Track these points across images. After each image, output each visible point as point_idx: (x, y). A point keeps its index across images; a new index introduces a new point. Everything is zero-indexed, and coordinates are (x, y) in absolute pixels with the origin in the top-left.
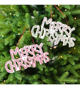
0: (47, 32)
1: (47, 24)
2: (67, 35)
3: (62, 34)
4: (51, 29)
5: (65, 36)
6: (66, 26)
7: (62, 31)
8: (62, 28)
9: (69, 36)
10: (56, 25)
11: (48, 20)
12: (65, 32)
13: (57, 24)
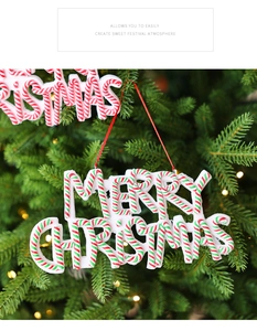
0: (98, 231)
1: (85, 198)
2: (188, 213)
3: (163, 218)
4: (113, 213)
5: (178, 219)
6: (167, 176)
7: (157, 204)
8: (153, 192)
9: (198, 216)
10: (124, 189)
11: (84, 179)
12: (173, 202)
13: (129, 184)
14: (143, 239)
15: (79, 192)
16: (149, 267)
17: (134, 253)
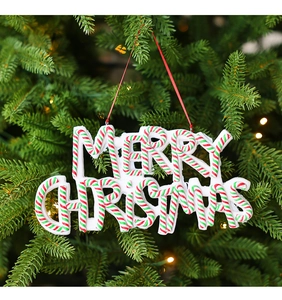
5: (194, 182)
6: (184, 136)
7: (171, 165)
9: (216, 180)
14: (155, 202)
15: (88, 149)
16: (160, 232)
17: (145, 216)
